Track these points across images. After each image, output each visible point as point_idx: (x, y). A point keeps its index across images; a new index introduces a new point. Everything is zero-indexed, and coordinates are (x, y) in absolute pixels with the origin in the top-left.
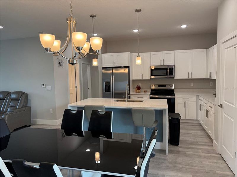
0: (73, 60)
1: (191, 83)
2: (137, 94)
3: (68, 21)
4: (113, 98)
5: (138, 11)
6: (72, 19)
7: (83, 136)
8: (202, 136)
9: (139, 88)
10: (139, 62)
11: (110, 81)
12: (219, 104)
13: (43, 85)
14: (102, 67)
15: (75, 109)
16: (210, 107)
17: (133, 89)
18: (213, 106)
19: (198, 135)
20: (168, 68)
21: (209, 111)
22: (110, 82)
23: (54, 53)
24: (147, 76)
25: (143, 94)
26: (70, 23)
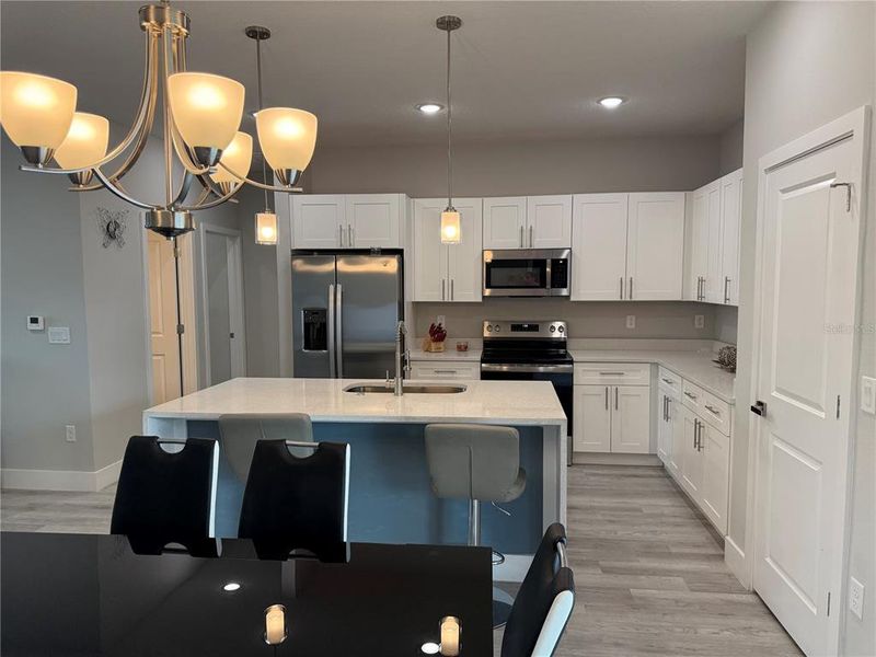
0: (169, 216)
1: (629, 317)
2: (433, 356)
3: (148, 21)
4: (337, 377)
5: (449, 23)
6: (167, 16)
7: (217, 556)
8: (678, 520)
9: (438, 334)
10: (451, 231)
11: (323, 306)
12: (754, 404)
13: (34, 321)
14: (293, 251)
15: (176, 437)
16: (710, 409)
17: (417, 337)
18: (724, 408)
19: (662, 515)
20: (549, 261)
21: (706, 425)
22: (324, 312)
23: (74, 179)
24: (471, 288)
25: (456, 358)
26: (160, 36)
